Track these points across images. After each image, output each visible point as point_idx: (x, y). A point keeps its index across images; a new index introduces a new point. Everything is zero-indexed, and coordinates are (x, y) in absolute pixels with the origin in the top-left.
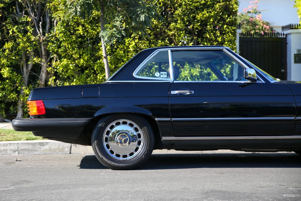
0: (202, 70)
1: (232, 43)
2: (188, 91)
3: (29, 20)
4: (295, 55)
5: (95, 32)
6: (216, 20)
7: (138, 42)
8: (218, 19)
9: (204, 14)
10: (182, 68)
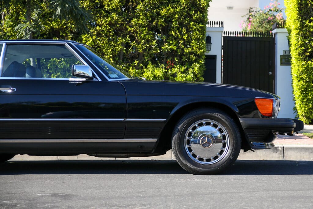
0: (167, 71)
1: (200, 41)
4: (281, 56)
5: (48, 27)
6: (182, 17)
7: (96, 39)
8: (184, 15)
9: (169, 10)
10: (145, 68)
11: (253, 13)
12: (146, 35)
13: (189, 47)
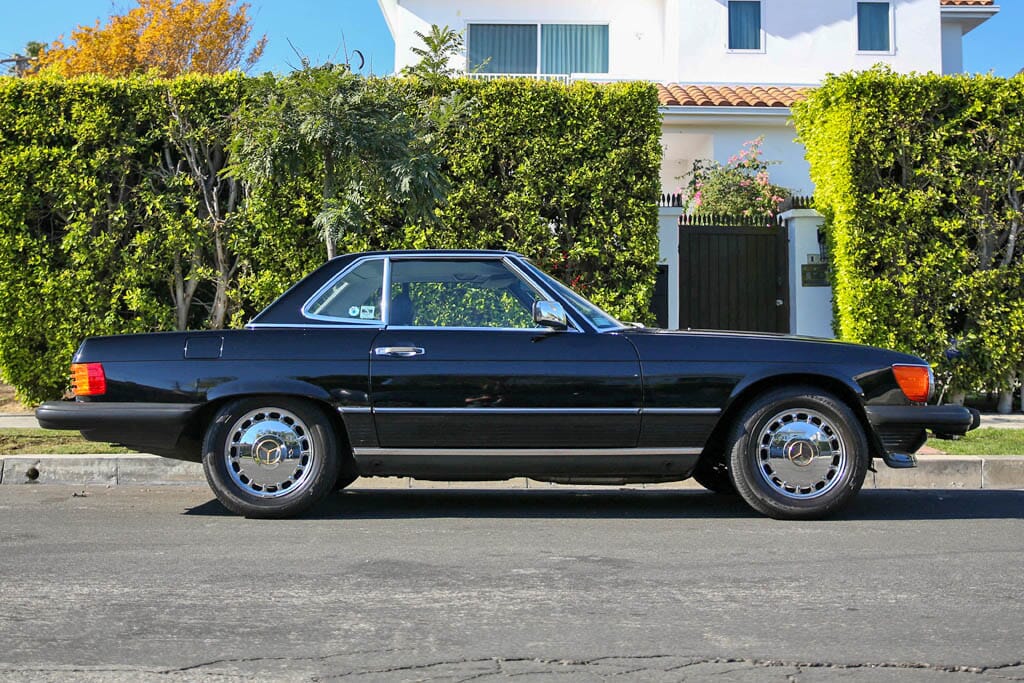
2: (411, 349)
3: (190, 182)
4: (803, 266)
6: (611, 187)
8: (614, 185)
9: (584, 174)
11: (700, 172)
12: (536, 225)
13: (624, 251)
